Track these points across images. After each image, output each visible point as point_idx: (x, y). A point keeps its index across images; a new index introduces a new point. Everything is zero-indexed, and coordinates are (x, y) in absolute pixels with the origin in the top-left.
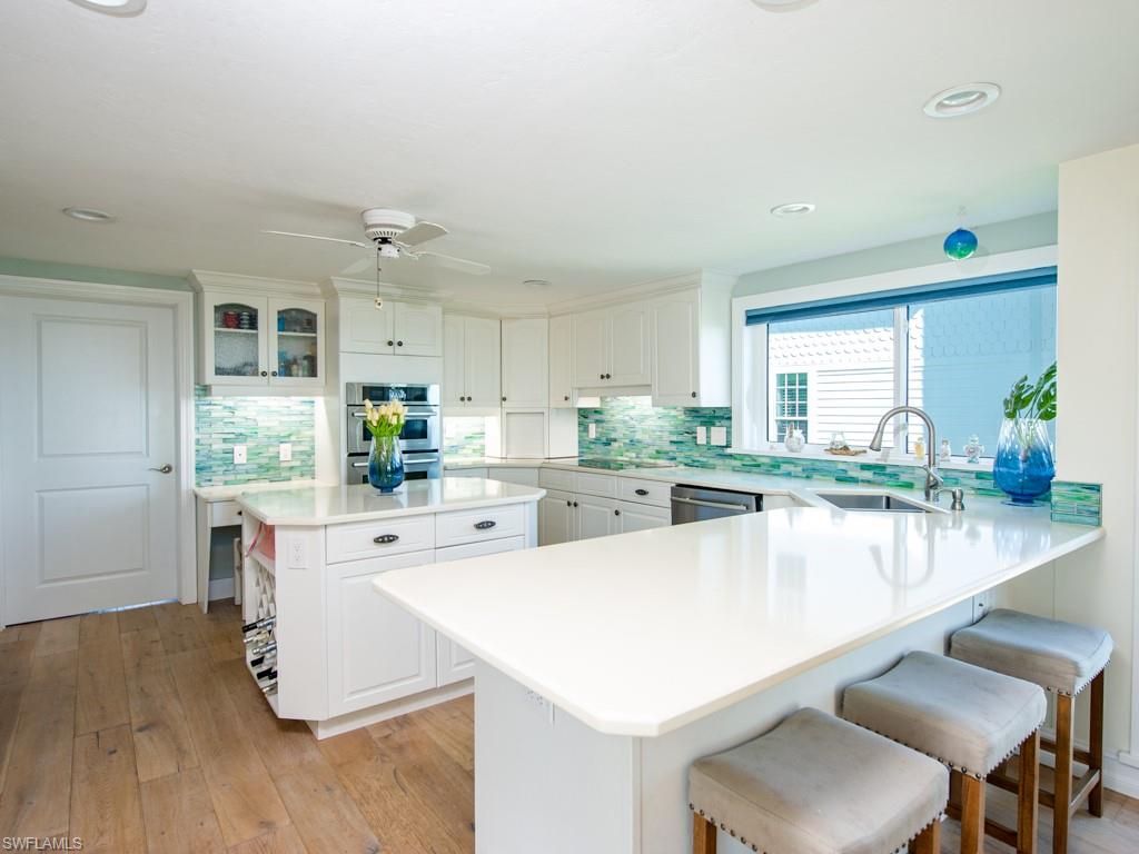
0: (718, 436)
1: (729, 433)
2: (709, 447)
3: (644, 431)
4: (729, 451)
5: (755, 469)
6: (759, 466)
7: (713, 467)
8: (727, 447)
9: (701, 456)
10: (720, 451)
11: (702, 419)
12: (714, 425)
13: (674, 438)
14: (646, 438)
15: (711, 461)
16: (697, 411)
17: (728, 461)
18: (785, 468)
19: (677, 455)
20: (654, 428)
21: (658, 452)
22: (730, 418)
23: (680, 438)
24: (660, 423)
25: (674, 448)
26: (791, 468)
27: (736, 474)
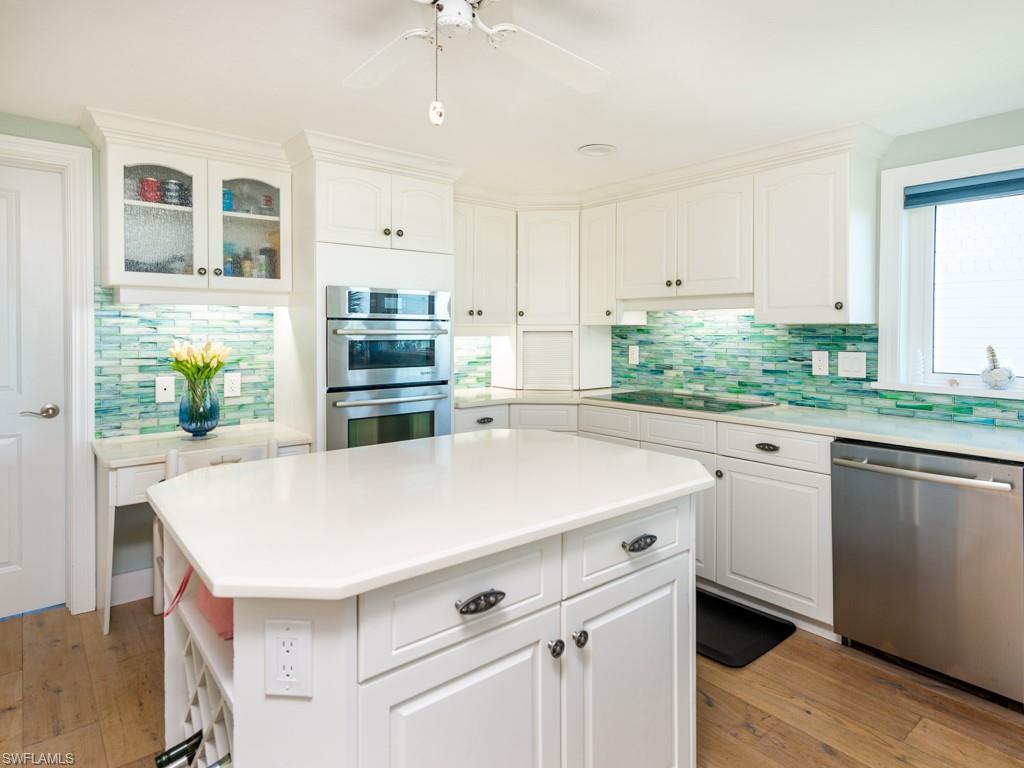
0: (851, 363)
1: (872, 361)
2: (833, 378)
3: (719, 357)
4: (873, 385)
5: (920, 413)
6: (930, 408)
7: (843, 408)
8: (868, 379)
9: (817, 391)
10: (856, 386)
11: (821, 341)
12: (844, 349)
13: (771, 366)
14: (722, 366)
15: (838, 399)
16: (814, 331)
17: (867, 400)
18: (981, 413)
19: (775, 388)
20: (736, 353)
21: (740, 384)
22: (875, 340)
23: (781, 367)
24: (746, 345)
25: (770, 379)
26: (996, 413)
27: (884, 418)
